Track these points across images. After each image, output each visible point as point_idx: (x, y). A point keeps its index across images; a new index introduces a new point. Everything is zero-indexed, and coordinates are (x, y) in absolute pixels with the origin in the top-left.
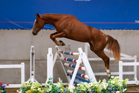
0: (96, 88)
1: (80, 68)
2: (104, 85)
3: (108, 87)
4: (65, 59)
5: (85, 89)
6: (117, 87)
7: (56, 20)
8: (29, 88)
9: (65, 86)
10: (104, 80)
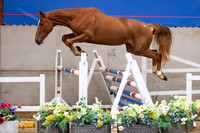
0: (150, 113)
1: (128, 84)
2: (164, 108)
3: (170, 111)
4: (107, 70)
5: (134, 115)
6: (182, 112)
7: (70, 18)
8: (50, 113)
9: (105, 110)
10: (164, 102)
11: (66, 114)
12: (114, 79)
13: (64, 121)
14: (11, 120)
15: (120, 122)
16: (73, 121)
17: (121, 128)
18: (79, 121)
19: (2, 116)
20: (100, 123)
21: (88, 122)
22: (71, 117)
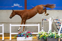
4: (56, 22)
9: (57, 33)
11: (46, 35)
12: (58, 25)
13: (45, 37)
14: (30, 36)
15: (61, 37)
16: (48, 37)
17: (61, 39)
18: (50, 37)
19: (28, 35)
20: (55, 37)
21: (52, 37)
22: (47, 36)
